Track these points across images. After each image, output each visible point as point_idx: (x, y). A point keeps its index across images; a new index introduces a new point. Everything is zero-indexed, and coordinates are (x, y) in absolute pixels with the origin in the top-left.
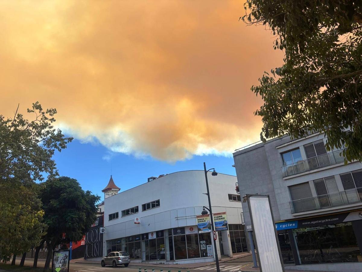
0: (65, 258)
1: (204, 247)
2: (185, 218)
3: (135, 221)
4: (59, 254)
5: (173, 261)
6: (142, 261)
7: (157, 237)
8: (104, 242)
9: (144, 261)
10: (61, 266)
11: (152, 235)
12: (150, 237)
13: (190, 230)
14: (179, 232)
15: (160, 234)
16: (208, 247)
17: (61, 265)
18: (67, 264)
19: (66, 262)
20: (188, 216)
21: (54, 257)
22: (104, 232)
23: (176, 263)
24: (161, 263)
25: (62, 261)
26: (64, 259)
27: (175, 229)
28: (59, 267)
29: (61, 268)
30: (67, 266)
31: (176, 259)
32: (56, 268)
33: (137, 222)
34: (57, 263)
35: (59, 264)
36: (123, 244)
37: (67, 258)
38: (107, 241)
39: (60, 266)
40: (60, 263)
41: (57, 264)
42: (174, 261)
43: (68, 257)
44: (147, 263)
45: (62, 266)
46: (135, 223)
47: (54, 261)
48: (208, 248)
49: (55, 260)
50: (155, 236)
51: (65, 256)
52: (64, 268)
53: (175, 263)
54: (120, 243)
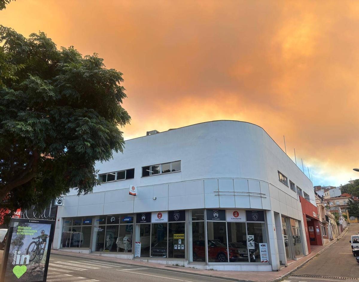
0: (41, 240)
1: (252, 246)
2: (233, 194)
3: (131, 190)
4: (26, 228)
5: (204, 263)
6: (134, 258)
7: (169, 220)
8: (59, 220)
9: (137, 257)
10: (27, 262)
11: (158, 216)
12: (154, 220)
13: (234, 215)
14: (216, 216)
15: (177, 216)
16: (261, 245)
17: (28, 257)
18: (44, 258)
19: (42, 252)
20: (238, 192)
21: (14, 234)
22: (61, 204)
23: (211, 267)
24: (177, 265)
25: (33, 247)
26: (38, 244)
27: (211, 211)
28: (22, 263)
29: (26, 265)
30: (43, 262)
31: (209, 262)
32: (16, 265)
33: (133, 193)
34: (19, 252)
35: (24, 257)
36: (95, 227)
37: (44, 240)
38: (63, 218)
39: (25, 262)
40: (25, 252)
41: (19, 256)
42: (207, 264)
43: (48, 239)
44: (146, 261)
45: (30, 261)
46: (130, 194)
47: (11, 246)
48: (261, 247)
49: (15, 244)
50: (165, 219)
51: (41, 235)
52: (36, 268)
53: (208, 267)
54: (90, 223)
